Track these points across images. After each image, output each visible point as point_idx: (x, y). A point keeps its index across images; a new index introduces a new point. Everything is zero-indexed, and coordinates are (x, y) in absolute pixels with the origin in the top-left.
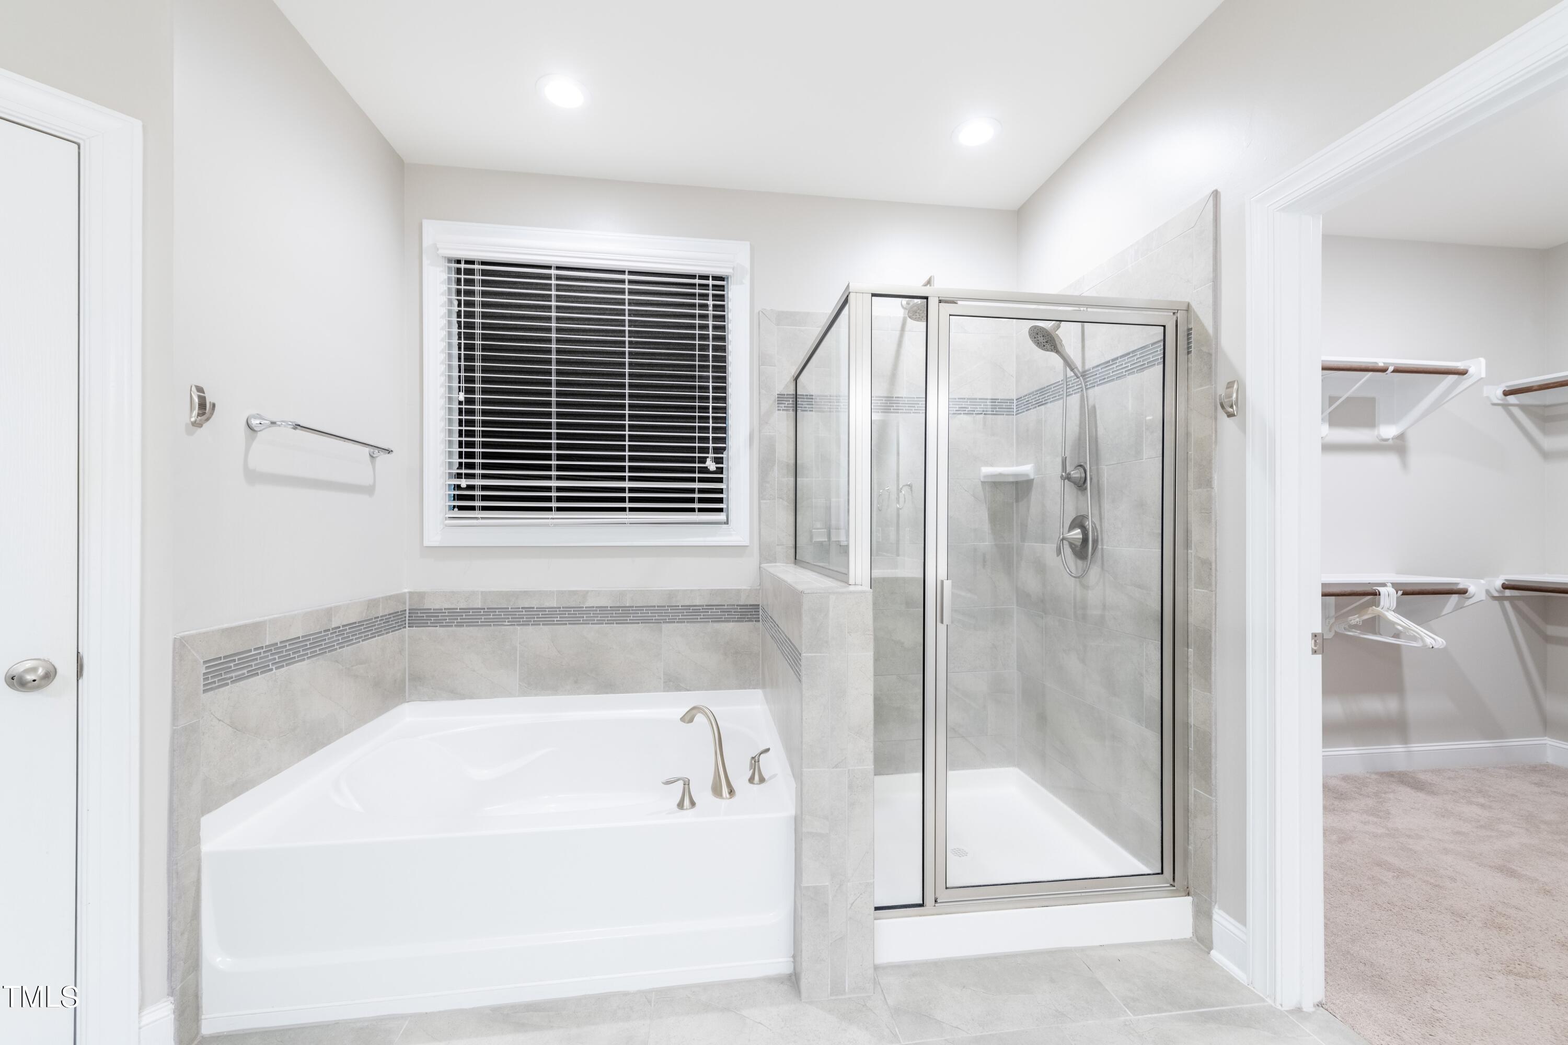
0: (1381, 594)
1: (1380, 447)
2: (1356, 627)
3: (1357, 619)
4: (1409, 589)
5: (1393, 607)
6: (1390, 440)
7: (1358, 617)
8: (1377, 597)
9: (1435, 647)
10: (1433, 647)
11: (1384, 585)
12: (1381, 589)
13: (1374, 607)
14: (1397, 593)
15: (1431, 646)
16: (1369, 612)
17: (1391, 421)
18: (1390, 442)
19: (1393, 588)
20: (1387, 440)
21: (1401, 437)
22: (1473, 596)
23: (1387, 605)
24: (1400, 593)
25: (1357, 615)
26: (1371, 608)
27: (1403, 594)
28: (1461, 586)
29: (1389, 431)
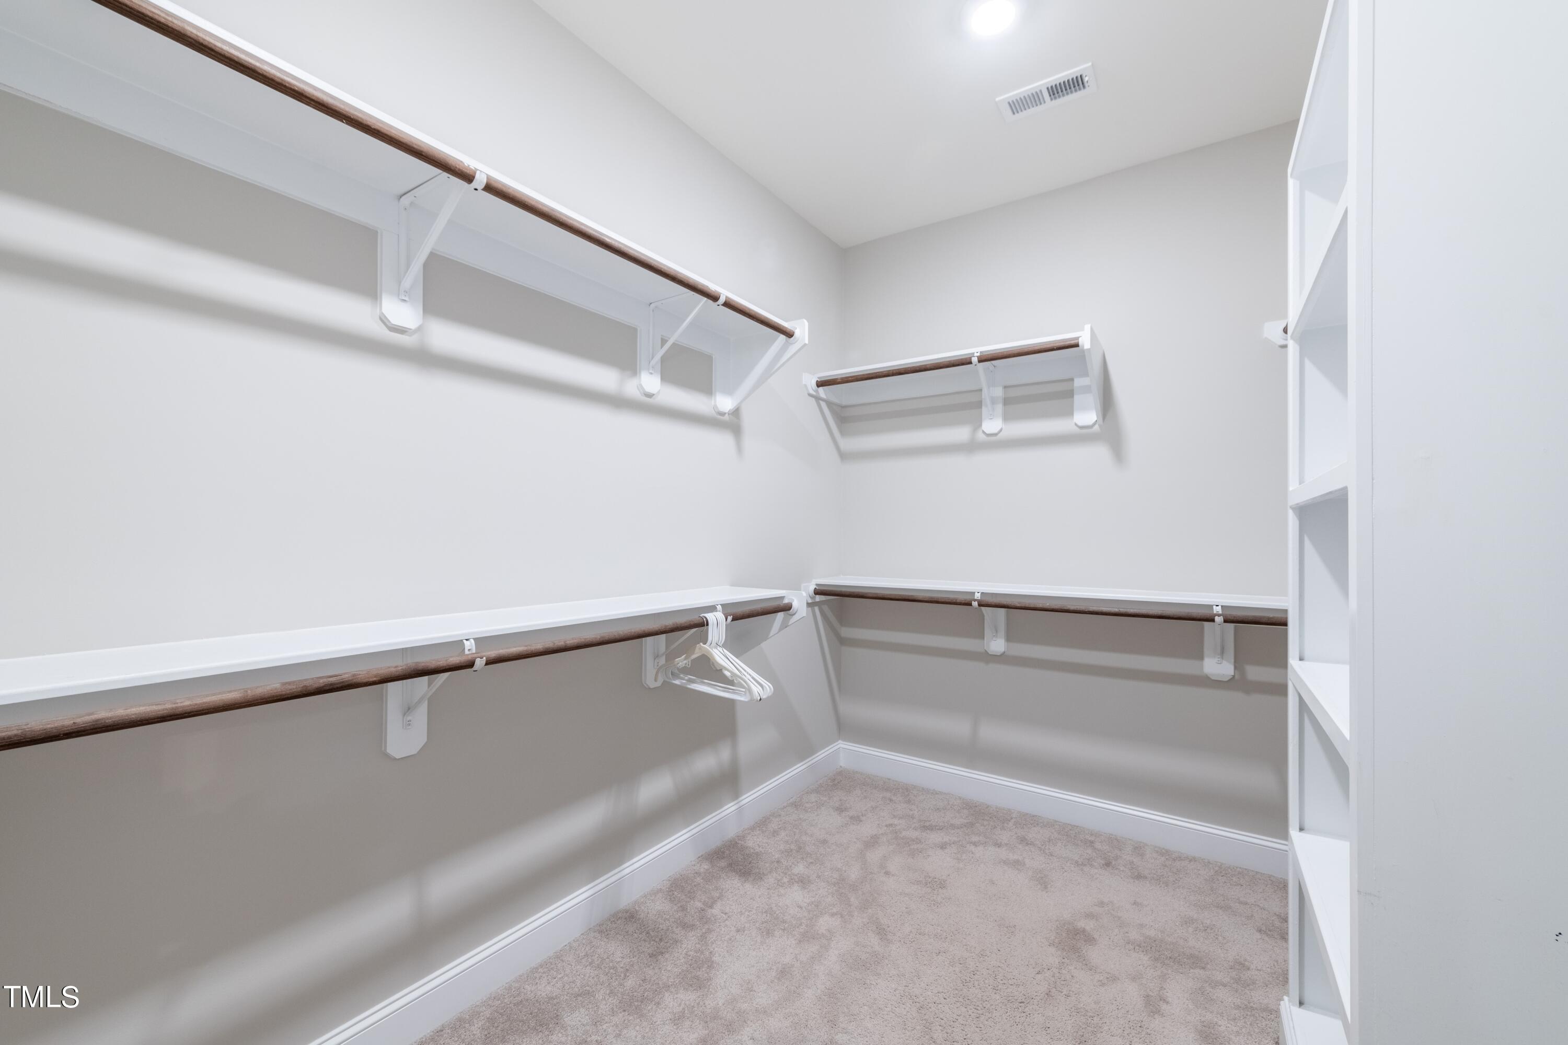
0: (710, 624)
1: (714, 422)
2: (685, 671)
3: (685, 662)
4: (740, 611)
5: (721, 642)
6: (727, 415)
7: (685, 659)
8: (705, 627)
9: (764, 697)
10: (760, 699)
11: (712, 609)
12: (710, 617)
13: (701, 644)
14: (726, 620)
15: (759, 698)
16: (696, 652)
17: (729, 392)
18: (726, 417)
19: (722, 613)
20: (723, 414)
21: (736, 412)
22: (796, 612)
23: (715, 640)
24: (730, 618)
25: (683, 657)
26: (698, 645)
27: (733, 620)
28: (786, 601)
29: (725, 403)
